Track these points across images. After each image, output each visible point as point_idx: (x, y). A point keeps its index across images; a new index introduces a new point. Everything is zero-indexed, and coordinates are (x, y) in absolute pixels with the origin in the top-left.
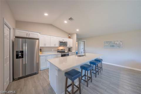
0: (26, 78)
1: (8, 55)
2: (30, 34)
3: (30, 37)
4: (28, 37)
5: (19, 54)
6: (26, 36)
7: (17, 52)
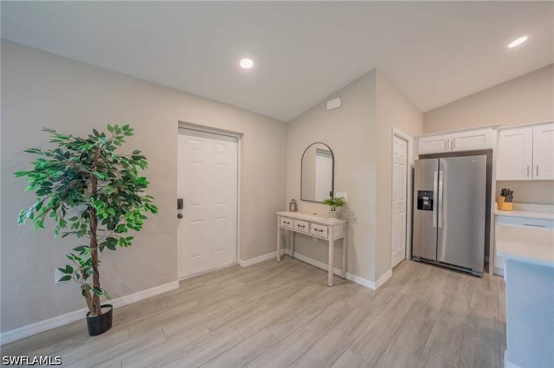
0: (437, 269)
1: (402, 199)
2: (458, 141)
3: (455, 150)
4: (449, 150)
5: (424, 198)
6: (443, 150)
7: (420, 192)
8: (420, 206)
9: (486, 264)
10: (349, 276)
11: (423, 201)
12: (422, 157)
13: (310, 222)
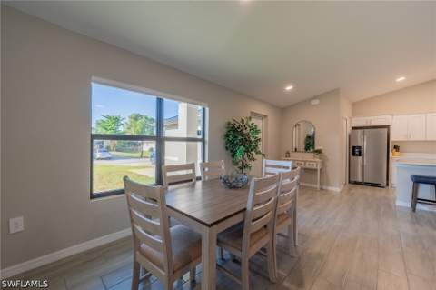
2: (373, 121)
7: (353, 147)
8: (354, 154)
9: (388, 185)
10: (324, 187)
11: (355, 151)
12: (353, 128)
13: (305, 162)
